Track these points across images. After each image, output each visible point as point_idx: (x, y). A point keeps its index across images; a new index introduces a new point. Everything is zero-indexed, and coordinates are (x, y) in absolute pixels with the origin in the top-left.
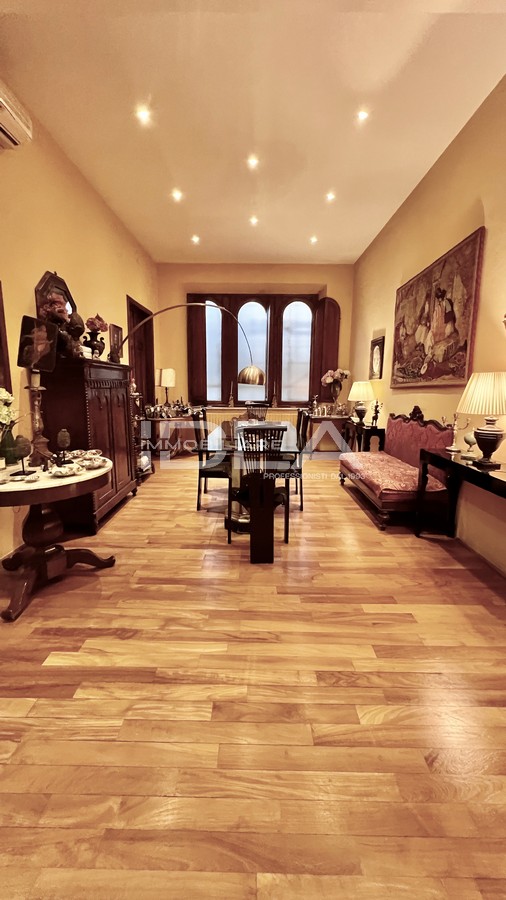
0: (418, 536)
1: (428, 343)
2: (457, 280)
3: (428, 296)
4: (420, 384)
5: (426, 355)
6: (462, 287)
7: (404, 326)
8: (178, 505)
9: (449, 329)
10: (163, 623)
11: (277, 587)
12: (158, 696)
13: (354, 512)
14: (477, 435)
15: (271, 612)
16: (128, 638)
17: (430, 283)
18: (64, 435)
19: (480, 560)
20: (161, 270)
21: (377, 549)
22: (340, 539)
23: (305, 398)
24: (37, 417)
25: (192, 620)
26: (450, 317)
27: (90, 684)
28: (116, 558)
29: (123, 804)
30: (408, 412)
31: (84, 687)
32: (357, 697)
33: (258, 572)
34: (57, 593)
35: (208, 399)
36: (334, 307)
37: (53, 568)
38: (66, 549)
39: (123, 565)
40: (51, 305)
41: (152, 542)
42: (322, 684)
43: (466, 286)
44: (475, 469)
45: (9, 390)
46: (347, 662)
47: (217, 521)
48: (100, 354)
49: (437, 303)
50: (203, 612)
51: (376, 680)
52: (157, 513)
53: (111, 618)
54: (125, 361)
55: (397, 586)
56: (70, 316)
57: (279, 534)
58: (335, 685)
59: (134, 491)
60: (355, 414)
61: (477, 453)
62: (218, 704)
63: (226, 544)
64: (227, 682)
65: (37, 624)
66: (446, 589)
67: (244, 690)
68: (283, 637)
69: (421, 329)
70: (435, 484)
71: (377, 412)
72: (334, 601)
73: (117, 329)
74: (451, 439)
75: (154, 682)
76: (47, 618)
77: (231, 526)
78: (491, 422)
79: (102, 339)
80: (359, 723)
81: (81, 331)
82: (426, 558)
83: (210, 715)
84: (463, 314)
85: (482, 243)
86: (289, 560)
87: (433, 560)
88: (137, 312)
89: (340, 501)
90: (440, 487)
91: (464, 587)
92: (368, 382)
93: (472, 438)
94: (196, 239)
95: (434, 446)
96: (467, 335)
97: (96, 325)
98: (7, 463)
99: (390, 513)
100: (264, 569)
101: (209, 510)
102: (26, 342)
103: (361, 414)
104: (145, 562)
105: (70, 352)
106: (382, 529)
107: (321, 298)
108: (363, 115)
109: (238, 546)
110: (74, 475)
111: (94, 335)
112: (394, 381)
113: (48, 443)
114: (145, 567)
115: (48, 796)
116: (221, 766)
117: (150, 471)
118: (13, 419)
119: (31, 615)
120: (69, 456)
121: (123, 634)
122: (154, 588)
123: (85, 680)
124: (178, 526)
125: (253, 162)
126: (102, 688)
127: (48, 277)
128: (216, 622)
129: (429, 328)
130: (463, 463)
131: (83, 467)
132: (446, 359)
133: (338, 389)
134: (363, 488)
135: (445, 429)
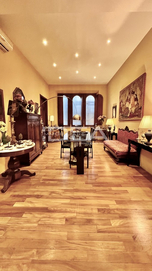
0: (128, 166)
1: (130, 107)
2: (138, 88)
3: (129, 93)
4: (128, 119)
5: (129, 111)
6: (139, 91)
7: (122, 102)
8: (55, 157)
9: (136, 103)
10: (50, 193)
11: (85, 182)
12: (48, 216)
13: (108, 158)
14: (145, 135)
15: (83, 190)
16: (39, 198)
17: (130, 89)
18: (21, 135)
19: (148, 173)
20: (50, 87)
21: (115, 170)
22: (104, 167)
23: (93, 124)
24: (13, 130)
25: (59, 192)
26: (136, 99)
27: (28, 212)
28: (36, 173)
29: (37, 252)
30: (124, 128)
31: (26, 213)
32: (111, 217)
33: (79, 177)
34: (18, 184)
35: (64, 125)
36: (101, 97)
37: (17, 176)
38: (21, 170)
39: (38, 175)
40: (17, 97)
41: (47, 168)
42: (99, 212)
43: (141, 90)
44: (145, 145)
45: (5, 122)
46: (107, 205)
47: (67, 162)
48: (32, 111)
49: (132, 95)
50: (62, 190)
51: (116, 211)
52: (48, 159)
53: (34, 192)
54: (39, 113)
55: (122, 181)
56: (23, 100)
57: (85, 165)
58: (104, 213)
59: (42, 152)
60: (108, 129)
61: (146, 140)
62: (67, 219)
63: (69, 168)
64: (70, 212)
65: (12, 193)
66: (137, 182)
67: (75, 214)
68: (87, 197)
69: (128, 103)
70: (133, 150)
71: (115, 128)
72: (103, 186)
73: (37, 104)
74: (137, 136)
75: (47, 212)
76: (15, 192)
77: (71, 163)
78: (150, 131)
79: (32, 107)
80: (111, 225)
81: (26, 105)
82: (131, 173)
83: (65, 223)
84: (140, 99)
85: (145, 77)
86: (89, 173)
87: (133, 173)
88: (43, 99)
89: (104, 155)
90: (135, 151)
91: (143, 182)
92: (112, 119)
93: (144, 135)
94: (60, 78)
95: (132, 138)
96: (141, 105)
97: (31, 103)
98: (4, 144)
99: (119, 159)
100: (81, 176)
101: (64, 158)
102: (10, 108)
103: (110, 129)
104: (45, 174)
105: (23, 111)
106: (117, 164)
107: (97, 95)
108: (109, 41)
109: (73, 169)
110: (23, 147)
111: (30, 106)
112: (120, 119)
113: (16, 138)
114: (45, 176)
115: (14, 249)
116: (68, 239)
117: (46, 146)
118: (6, 131)
119: (10, 191)
120: (22, 142)
121: (38, 197)
122: (47, 182)
123: (26, 211)
124: (55, 163)
125: (77, 55)
126: (31, 214)
127: (17, 89)
128: (67, 193)
129: (130, 103)
130: (141, 143)
131: (26, 145)
132: (135, 112)
133: (103, 121)
134: (111, 151)
135: (136, 133)
